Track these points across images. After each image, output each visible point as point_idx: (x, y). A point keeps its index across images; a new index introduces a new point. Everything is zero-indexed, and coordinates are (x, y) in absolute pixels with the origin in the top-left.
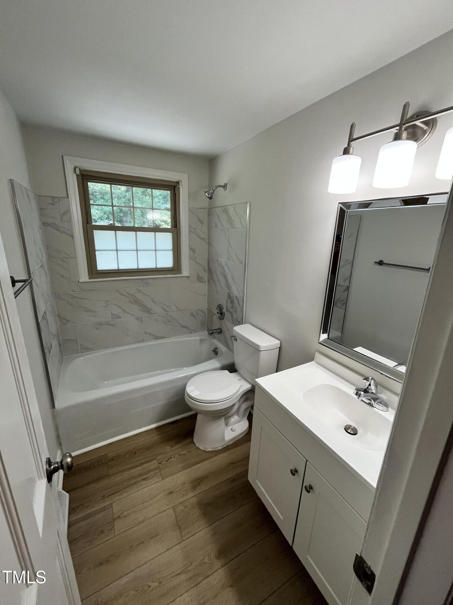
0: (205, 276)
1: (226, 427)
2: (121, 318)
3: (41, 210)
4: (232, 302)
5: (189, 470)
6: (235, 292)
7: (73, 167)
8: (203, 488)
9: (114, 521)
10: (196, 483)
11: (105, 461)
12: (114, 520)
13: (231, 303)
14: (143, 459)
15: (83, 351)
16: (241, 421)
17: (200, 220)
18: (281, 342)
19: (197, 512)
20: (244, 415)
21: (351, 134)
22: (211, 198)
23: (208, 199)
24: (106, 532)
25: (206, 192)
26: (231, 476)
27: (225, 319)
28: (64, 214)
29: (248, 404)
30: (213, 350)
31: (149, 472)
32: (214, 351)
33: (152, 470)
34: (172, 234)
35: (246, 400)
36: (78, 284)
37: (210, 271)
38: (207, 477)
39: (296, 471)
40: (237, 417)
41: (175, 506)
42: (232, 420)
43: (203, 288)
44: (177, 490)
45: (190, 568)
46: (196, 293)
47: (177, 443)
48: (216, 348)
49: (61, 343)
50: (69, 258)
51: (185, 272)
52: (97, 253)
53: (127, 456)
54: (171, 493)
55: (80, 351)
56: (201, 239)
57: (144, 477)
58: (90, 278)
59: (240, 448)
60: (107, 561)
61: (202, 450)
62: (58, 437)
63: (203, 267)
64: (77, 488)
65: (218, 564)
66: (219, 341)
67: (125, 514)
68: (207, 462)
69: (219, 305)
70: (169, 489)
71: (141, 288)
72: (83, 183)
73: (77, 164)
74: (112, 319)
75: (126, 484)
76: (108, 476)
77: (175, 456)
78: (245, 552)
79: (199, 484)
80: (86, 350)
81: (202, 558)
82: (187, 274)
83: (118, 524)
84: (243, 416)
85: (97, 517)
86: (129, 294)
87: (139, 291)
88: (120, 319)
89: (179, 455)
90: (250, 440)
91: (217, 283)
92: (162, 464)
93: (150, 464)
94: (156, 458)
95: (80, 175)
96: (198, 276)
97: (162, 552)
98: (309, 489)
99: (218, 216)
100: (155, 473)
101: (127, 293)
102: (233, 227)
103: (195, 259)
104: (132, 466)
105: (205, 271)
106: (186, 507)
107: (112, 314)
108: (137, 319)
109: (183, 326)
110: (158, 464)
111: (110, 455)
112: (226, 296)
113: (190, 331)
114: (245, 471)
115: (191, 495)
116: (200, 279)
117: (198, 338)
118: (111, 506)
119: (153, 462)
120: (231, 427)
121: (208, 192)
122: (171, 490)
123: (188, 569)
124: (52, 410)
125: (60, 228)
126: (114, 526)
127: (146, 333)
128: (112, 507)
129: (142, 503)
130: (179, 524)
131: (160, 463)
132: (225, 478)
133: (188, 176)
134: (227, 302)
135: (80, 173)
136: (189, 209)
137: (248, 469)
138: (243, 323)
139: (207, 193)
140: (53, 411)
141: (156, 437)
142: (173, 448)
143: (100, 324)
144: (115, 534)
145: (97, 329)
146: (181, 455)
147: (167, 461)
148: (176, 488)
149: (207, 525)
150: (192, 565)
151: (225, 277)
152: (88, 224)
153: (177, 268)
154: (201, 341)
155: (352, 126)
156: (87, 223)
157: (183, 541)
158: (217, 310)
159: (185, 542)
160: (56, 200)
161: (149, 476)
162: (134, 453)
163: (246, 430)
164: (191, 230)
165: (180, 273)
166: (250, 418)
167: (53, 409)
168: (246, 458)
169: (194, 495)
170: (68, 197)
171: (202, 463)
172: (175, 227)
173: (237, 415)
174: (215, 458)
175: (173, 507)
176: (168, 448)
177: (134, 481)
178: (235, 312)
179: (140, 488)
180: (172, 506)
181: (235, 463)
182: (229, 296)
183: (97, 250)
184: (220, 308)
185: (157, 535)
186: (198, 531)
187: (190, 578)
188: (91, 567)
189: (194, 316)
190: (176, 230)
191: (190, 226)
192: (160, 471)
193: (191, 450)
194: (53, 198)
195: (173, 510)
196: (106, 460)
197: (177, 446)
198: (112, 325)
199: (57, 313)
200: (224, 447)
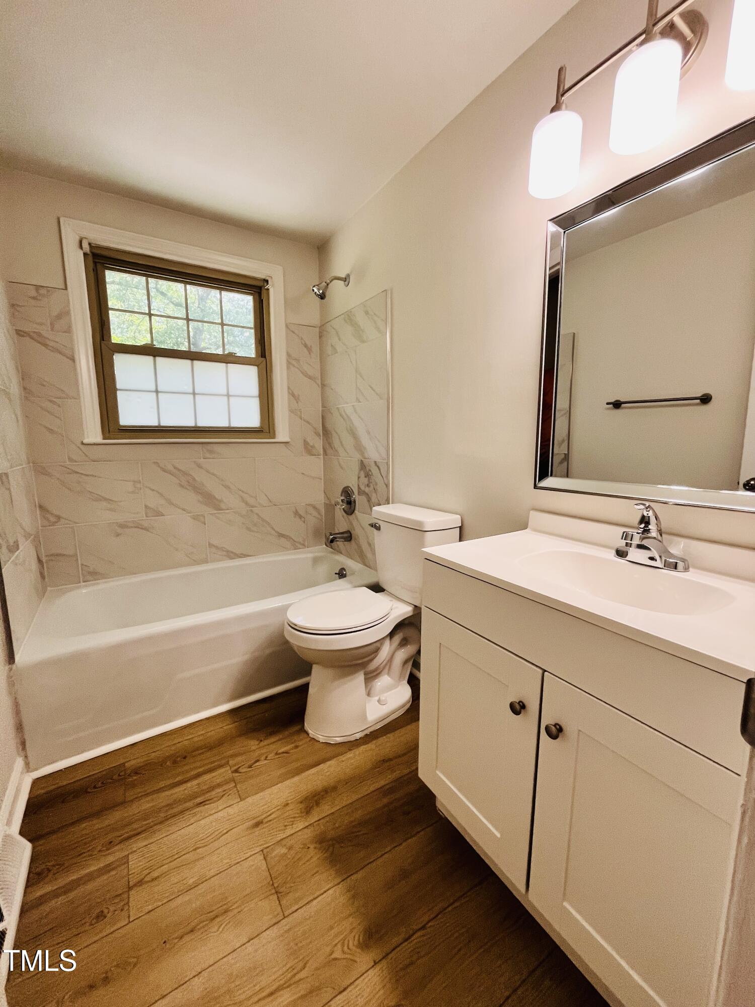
0: (318, 443)
1: (369, 698)
2: (164, 516)
3: (13, 306)
4: (368, 475)
5: (296, 779)
6: (373, 453)
7: (78, 238)
8: (326, 809)
9: (129, 891)
10: (312, 801)
11: (119, 775)
12: (130, 888)
13: (366, 477)
14: (200, 767)
15: (89, 577)
16: (396, 688)
17: (306, 346)
18: (461, 517)
19: (314, 856)
20: (401, 674)
21: (560, 82)
22: (322, 297)
23: (318, 299)
24: (109, 915)
25: (314, 287)
26: (382, 783)
27: (356, 512)
28: (59, 317)
29: (409, 650)
30: (338, 572)
31: (212, 788)
32: (338, 574)
33: (219, 785)
34: (256, 367)
35: (404, 643)
36: (82, 447)
37: (326, 433)
38: (334, 788)
39: (523, 706)
40: (389, 679)
41: (268, 849)
42: (379, 684)
43: (316, 465)
44: (270, 818)
45: (302, 975)
46: (303, 474)
47: (272, 734)
48: (343, 569)
49: (44, 559)
50: (64, 398)
51: (282, 432)
52: (119, 393)
53: (168, 763)
54: (257, 825)
55: (81, 579)
56: (310, 378)
57: (201, 799)
58: (104, 439)
59: (397, 733)
60: (106, 980)
61: (322, 743)
62: (19, 727)
63: (315, 429)
64: (53, 832)
65: (364, 959)
66: (348, 557)
67: (155, 874)
68: (332, 762)
69: (344, 488)
70: (254, 818)
71: (202, 460)
72: (95, 270)
73: (84, 234)
74: (147, 516)
75: (162, 815)
76: (123, 803)
77: (266, 757)
78: (423, 928)
79: (318, 804)
80: (92, 575)
81: (328, 949)
82: (287, 439)
83: (136, 897)
84: (400, 678)
85: (90, 886)
86: (179, 470)
87: (200, 466)
88: (161, 517)
89: (277, 754)
90: (417, 719)
91: (340, 450)
92: (240, 773)
93: (214, 774)
94: (228, 763)
95: (91, 254)
96: (306, 443)
97: (238, 945)
98: (555, 732)
99: (337, 333)
100: (224, 791)
101: (175, 468)
102: (363, 342)
103: (299, 413)
104: (176, 781)
105: (318, 434)
106: (290, 848)
107: (146, 507)
108: (195, 518)
109: (281, 535)
110: (232, 772)
111: (132, 764)
112: (356, 467)
113: (296, 545)
114: (410, 772)
115: (300, 825)
116: (309, 449)
117: (310, 555)
118: (125, 860)
119: (222, 770)
120: (377, 698)
121: (317, 285)
122: (259, 819)
123: (297, 977)
124: (7, 667)
125: (48, 342)
126: (128, 903)
127: (211, 545)
128: (128, 863)
129: (195, 850)
130: (276, 885)
131: (236, 771)
132: (372, 789)
133: (283, 268)
134: (359, 478)
135: (90, 251)
136: (287, 326)
137: (417, 769)
138: (390, 502)
139: (316, 287)
140: (11, 669)
141: (227, 727)
142: (262, 744)
143: (123, 526)
144: (129, 917)
145: (118, 535)
146: (280, 754)
147: (250, 767)
148: (270, 815)
149: (339, 880)
150: (306, 969)
151: (353, 433)
152: (103, 340)
153: (266, 429)
154: (316, 561)
155: (560, 70)
156: (102, 338)
157: (285, 917)
158: (341, 496)
159: (290, 919)
160: (42, 291)
161: (212, 797)
162: (180, 758)
163: (408, 702)
164: (291, 360)
165: (274, 438)
166: (414, 682)
167: (10, 664)
168: (413, 750)
169: (307, 825)
170: (66, 289)
171: (322, 765)
172: (262, 357)
173: (388, 674)
174: (350, 755)
175: (262, 851)
176: (253, 744)
177: (180, 808)
178: (374, 491)
179: (192, 821)
180: (262, 847)
181: (391, 760)
182: (363, 466)
183: (120, 390)
184: (347, 492)
185: (226, 911)
186: (318, 893)
187: (303, 997)
188: (66, 997)
189: (301, 517)
190: (265, 361)
191: (289, 355)
192: (236, 786)
193: (301, 743)
194: (38, 287)
195: (262, 857)
196: (122, 773)
197: (273, 739)
198: (146, 529)
199: (36, 499)
200: (367, 735)
